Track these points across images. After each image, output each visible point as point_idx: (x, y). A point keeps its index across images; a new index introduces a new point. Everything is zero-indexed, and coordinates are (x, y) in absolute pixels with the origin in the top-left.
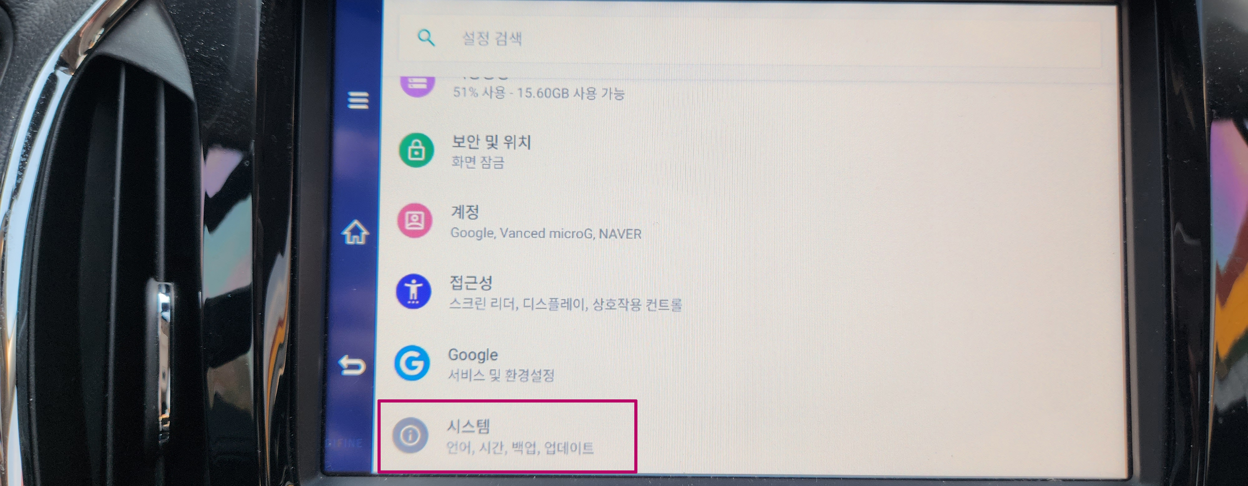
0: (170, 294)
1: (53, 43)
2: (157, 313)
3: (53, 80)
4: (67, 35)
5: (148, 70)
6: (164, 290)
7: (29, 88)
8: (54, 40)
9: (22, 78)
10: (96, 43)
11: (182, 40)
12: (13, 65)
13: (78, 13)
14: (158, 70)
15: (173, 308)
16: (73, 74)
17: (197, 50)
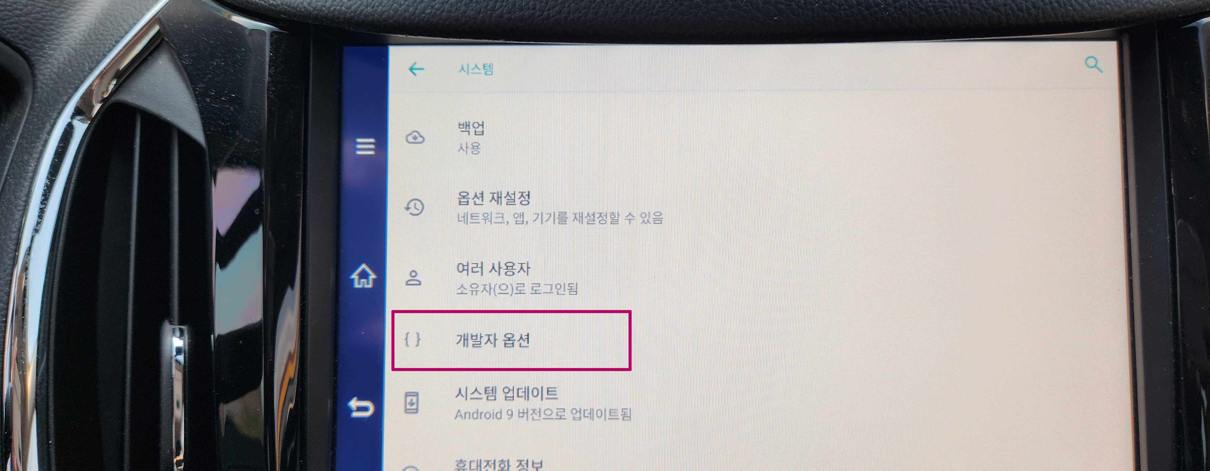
0: (183, 337)
1: (70, 91)
2: (171, 357)
3: (69, 128)
4: (84, 84)
5: (162, 117)
6: (178, 334)
7: (47, 136)
8: (71, 88)
9: (41, 126)
10: (111, 92)
11: (194, 90)
12: (32, 113)
13: (95, 62)
14: (172, 118)
15: (187, 352)
16: (89, 122)
17: (208, 100)
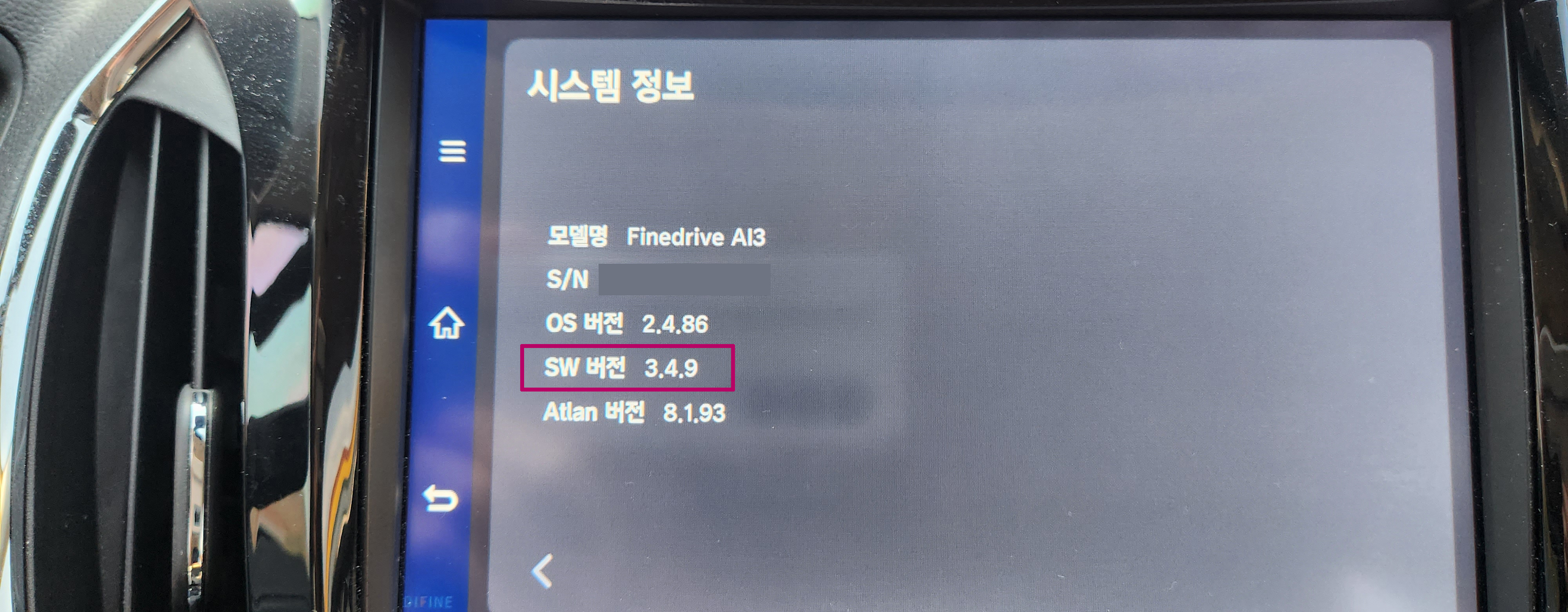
0: (207, 404)
1: (71, 84)
2: (189, 429)
3: (70, 130)
4: (88, 74)
5: (189, 118)
6: (200, 399)
7: (38, 141)
8: (72, 81)
9: (31, 129)
10: (126, 84)
11: (229, 76)
12: (20, 114)
13: (104, 47)
14: (202, 119)
15: (210, 422)
16: (95, 124)
17: (246, 88)
